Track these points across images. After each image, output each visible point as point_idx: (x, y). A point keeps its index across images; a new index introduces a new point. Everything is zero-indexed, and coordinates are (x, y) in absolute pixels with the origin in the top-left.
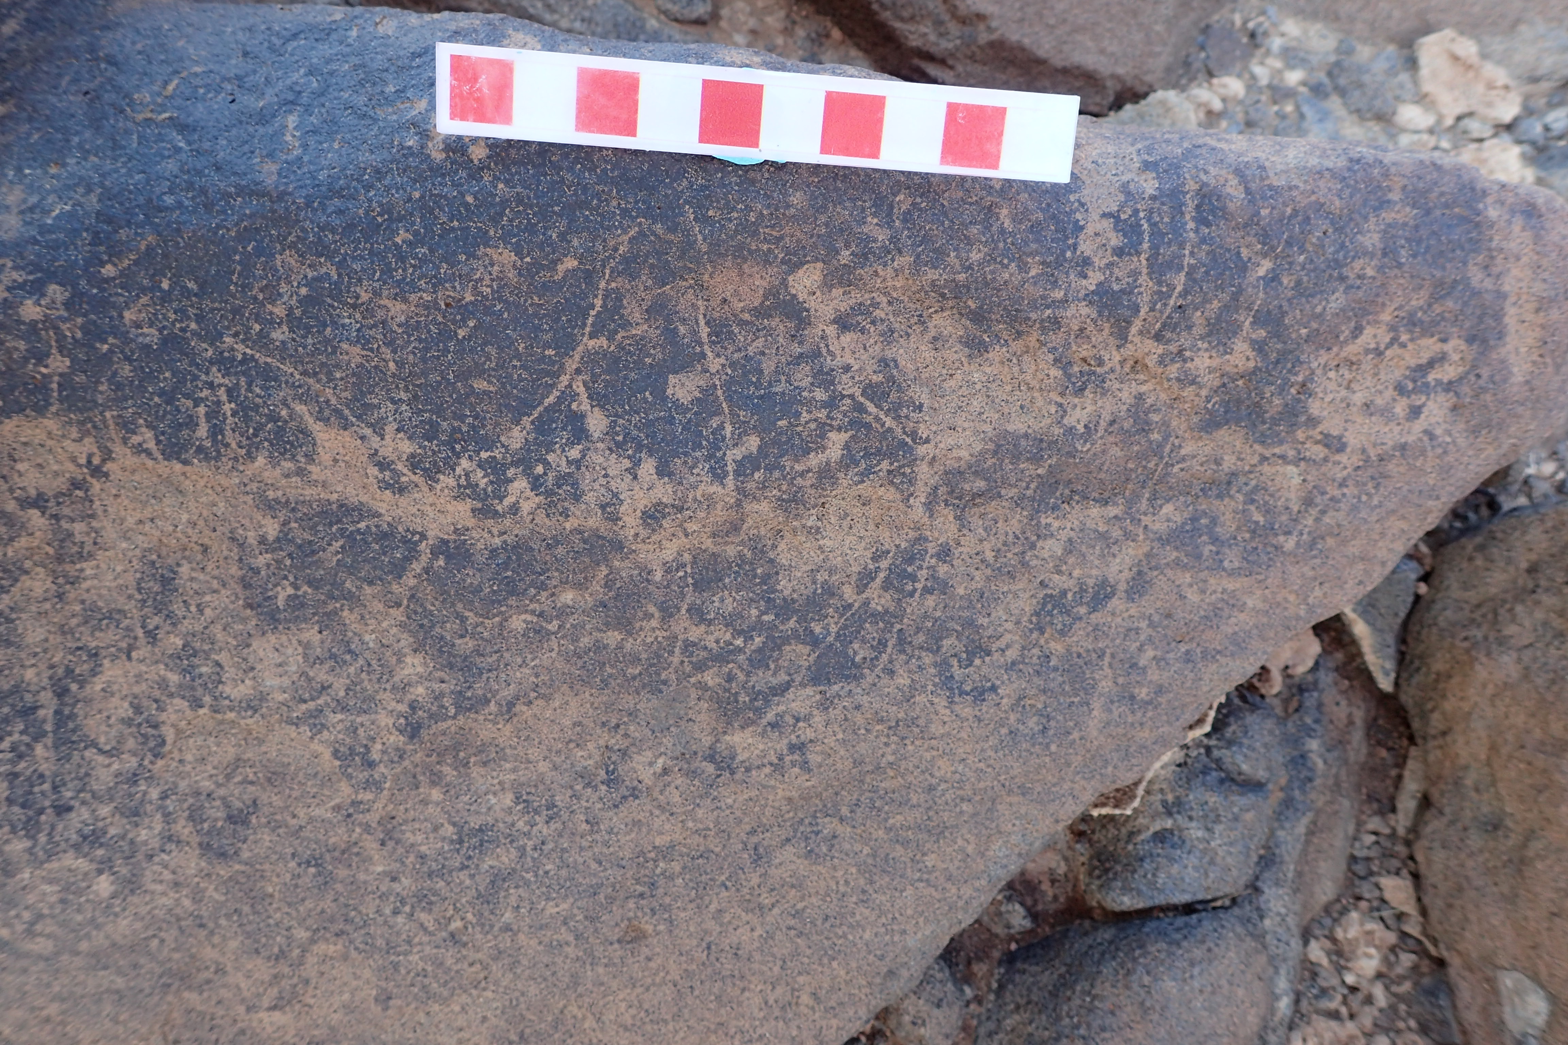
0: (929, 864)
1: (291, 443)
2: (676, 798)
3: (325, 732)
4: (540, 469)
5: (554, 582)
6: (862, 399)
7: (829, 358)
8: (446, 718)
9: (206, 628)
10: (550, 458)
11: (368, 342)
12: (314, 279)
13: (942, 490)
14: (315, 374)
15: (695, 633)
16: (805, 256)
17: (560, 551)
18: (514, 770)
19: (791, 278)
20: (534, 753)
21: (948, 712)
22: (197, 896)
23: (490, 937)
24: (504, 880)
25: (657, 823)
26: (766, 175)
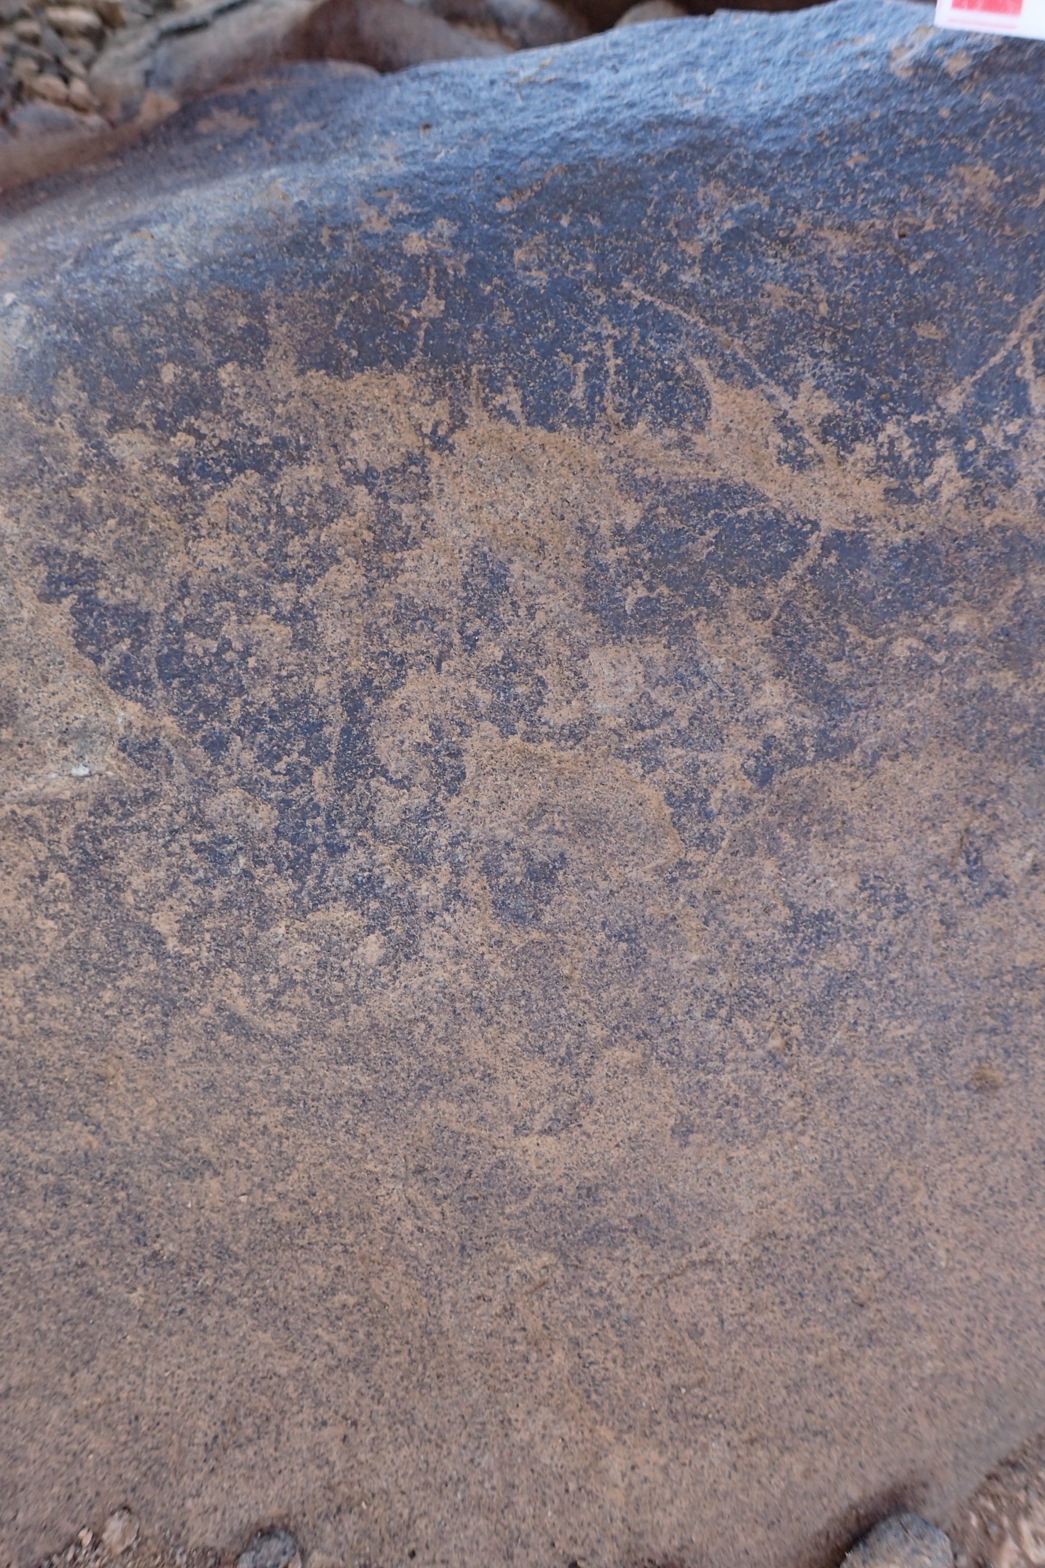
1: (681, 408)
3: (660, 770)
4: (971, 445)
5: (956, 596)
8: (800, 763)
9: (533, 636)
10: (987, 431)
11: (798, 281)
12: (742, 211)
14: (725, 322)
17: (972, 554)
18: (858, 849)
20: (883, 829)
22: (479, 973)
23: (819, 1060)
24: (841, 986)
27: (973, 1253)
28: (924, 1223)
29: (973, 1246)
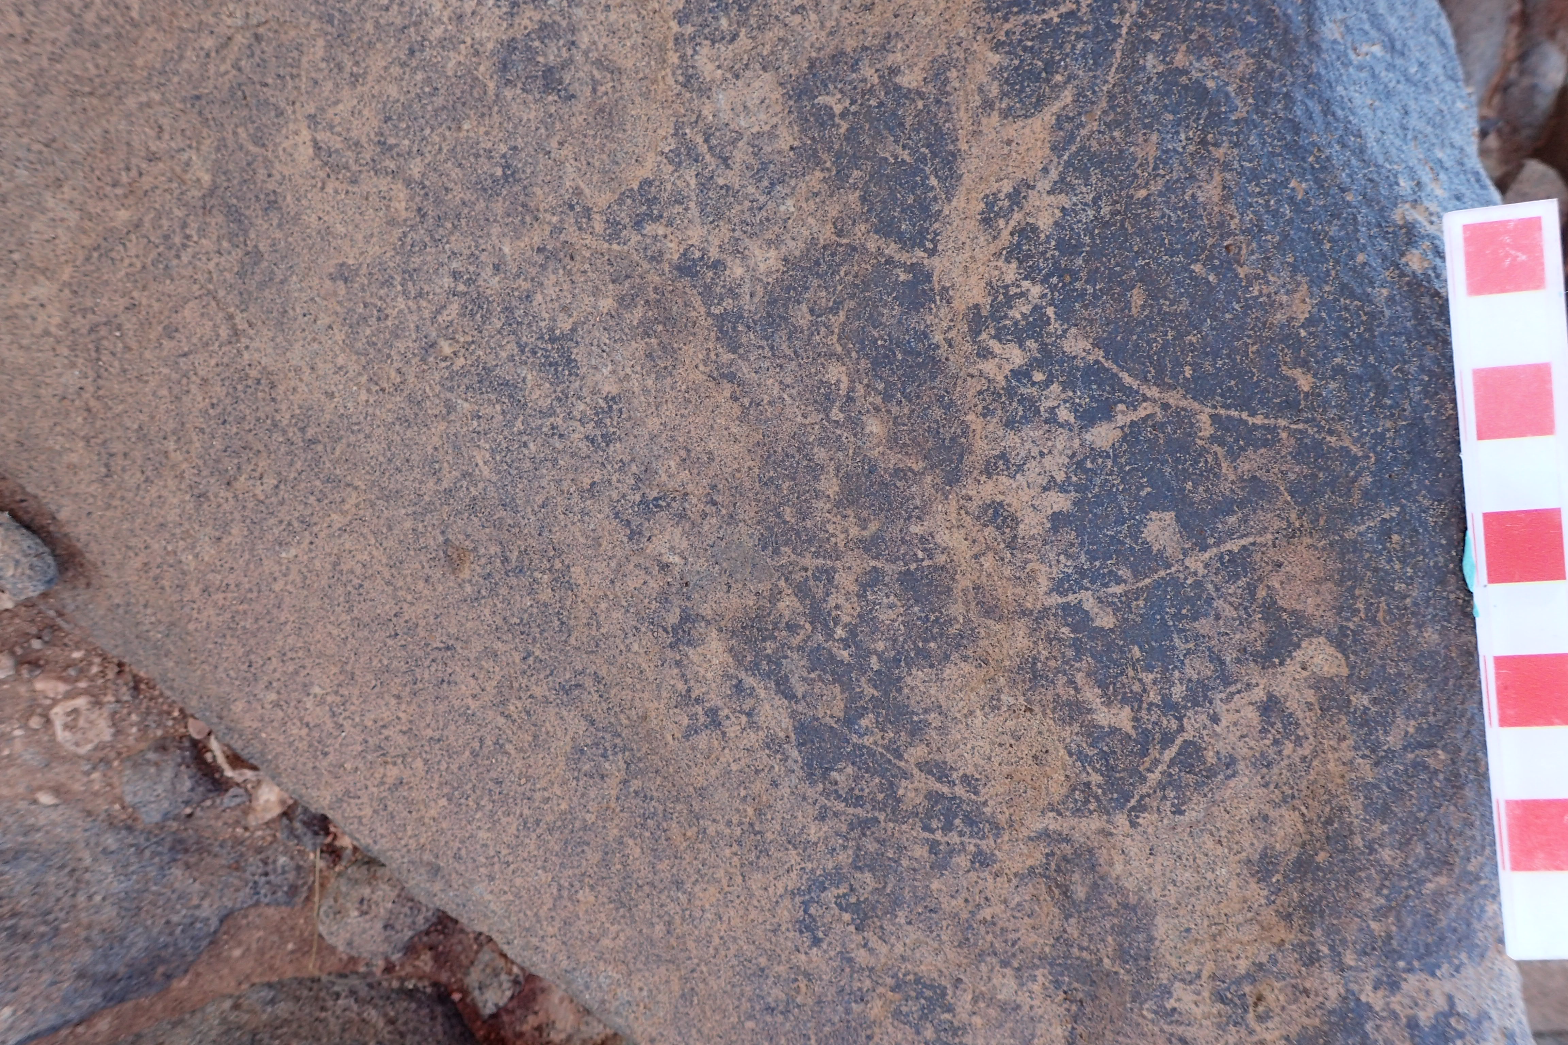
0: (580, 895)
1: (1021, 91)
2: (632, 584)
3: (671, 168)
4: (1038, 377)
5: (895, 410)
6: (1179, 741)
7: (1223, 696)
8: (707, 304)
9: (777, 17)
10: (1055, 388)
11: (1165, 163)
12: (1227, 95)
13: (1067, 849)
14: (1112, 108)
15: (846, 580)
16: (1355, 653)
17: (937, 412)
18: (645, 391)
19: (1322, 639)
20: (669, 411)
21: (781, 890)
22: (447, 43)
23: (438, 388)
24: (511, 396)
25: (601, 566)
26: (1452, 596)
27: (298, 580)
28: (316, 529)
29: (305, 578)
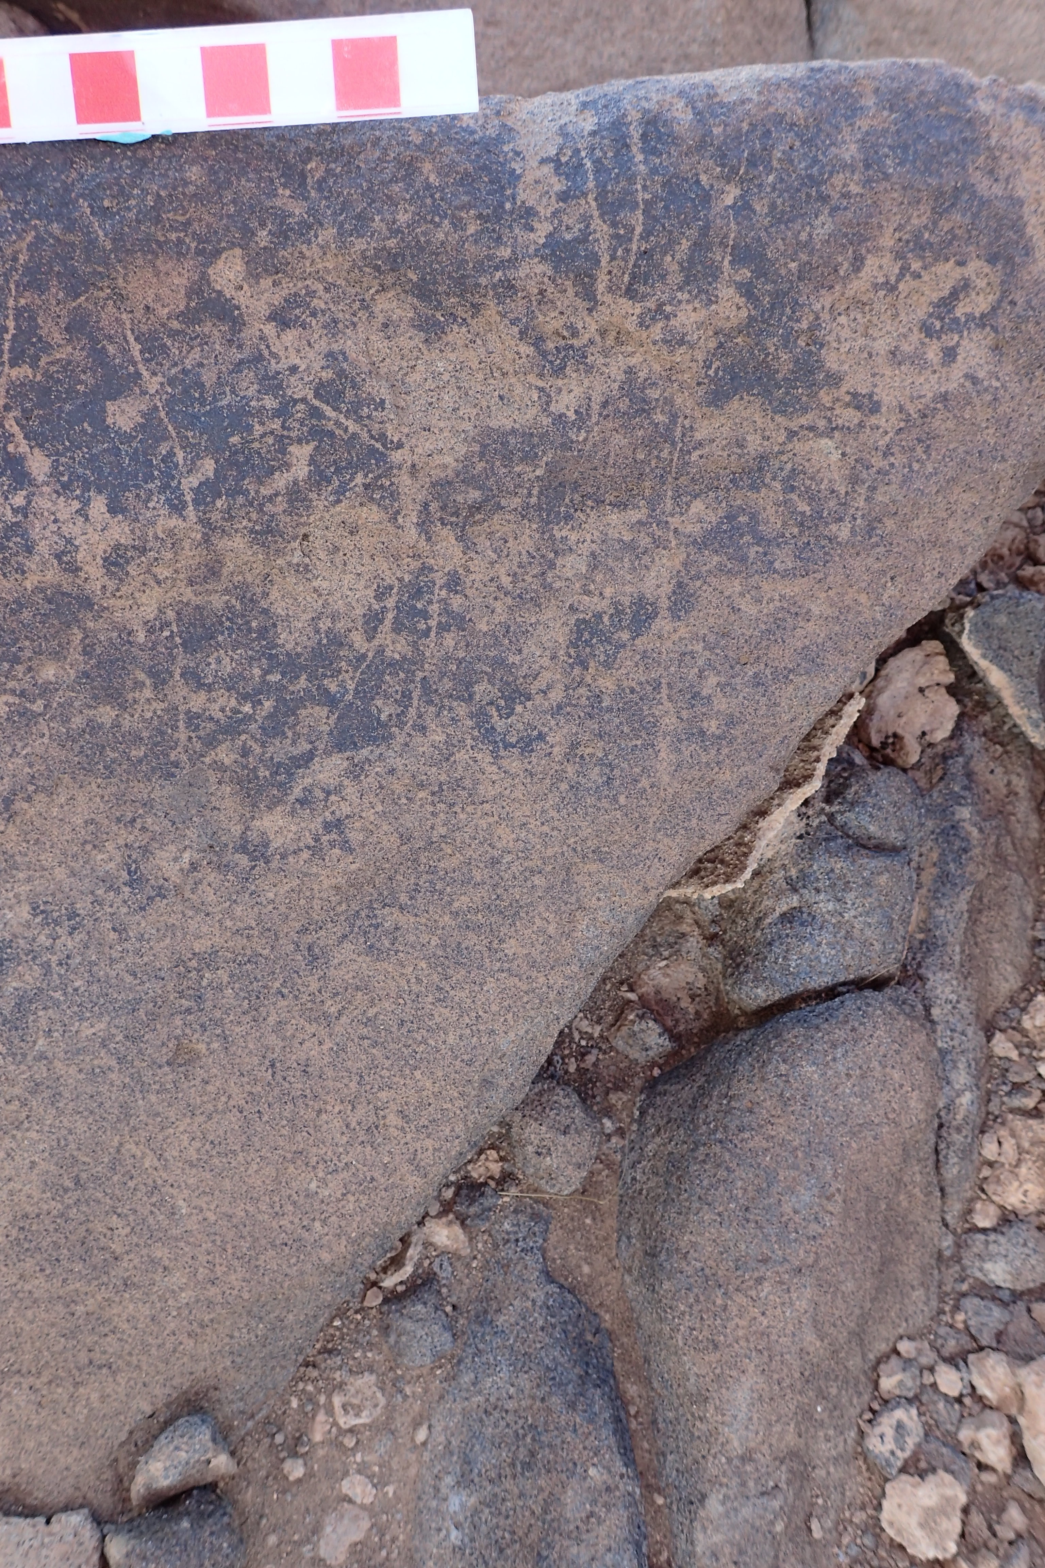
0: (510, 952)
2: (211, 898)
5: (28, 653)
6: (317, 403)
7: (273, 361)
13: (434, 506)
15: (197, 701)
16: (219, 241)
17: (26, 615)
18: (29, 880)
19: (210, 271)
20: (47, 859)
21: (494, 768)
23: (23, 1067)
24: (30, 1002)
25: (193, 925)
26: (158, 153)
27: (206, 1199)
28: (160, 1182)
29: (204, 1192)
